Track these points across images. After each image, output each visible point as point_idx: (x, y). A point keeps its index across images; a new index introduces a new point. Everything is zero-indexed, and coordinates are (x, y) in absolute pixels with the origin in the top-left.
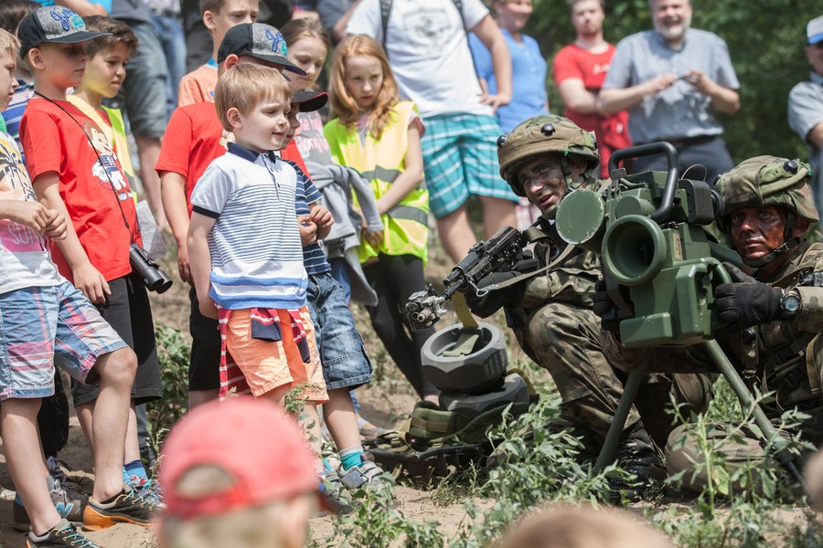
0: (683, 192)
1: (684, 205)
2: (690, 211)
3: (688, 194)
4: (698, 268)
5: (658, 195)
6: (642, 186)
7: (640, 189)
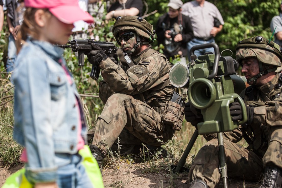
0: (221, 62)
1: (223, 68)
2: (225, 71)
3: (224, 63)
4: (230, 101)
5: (211, 65)
6: (204, 62)
7: (203, 64)
